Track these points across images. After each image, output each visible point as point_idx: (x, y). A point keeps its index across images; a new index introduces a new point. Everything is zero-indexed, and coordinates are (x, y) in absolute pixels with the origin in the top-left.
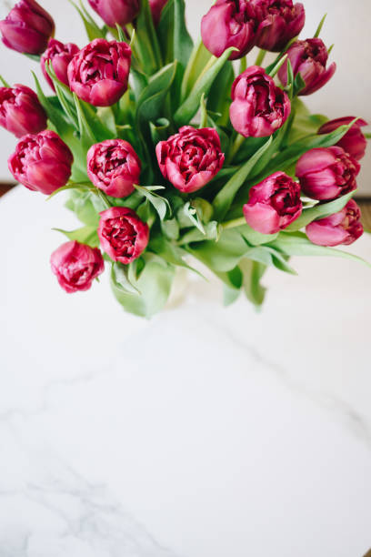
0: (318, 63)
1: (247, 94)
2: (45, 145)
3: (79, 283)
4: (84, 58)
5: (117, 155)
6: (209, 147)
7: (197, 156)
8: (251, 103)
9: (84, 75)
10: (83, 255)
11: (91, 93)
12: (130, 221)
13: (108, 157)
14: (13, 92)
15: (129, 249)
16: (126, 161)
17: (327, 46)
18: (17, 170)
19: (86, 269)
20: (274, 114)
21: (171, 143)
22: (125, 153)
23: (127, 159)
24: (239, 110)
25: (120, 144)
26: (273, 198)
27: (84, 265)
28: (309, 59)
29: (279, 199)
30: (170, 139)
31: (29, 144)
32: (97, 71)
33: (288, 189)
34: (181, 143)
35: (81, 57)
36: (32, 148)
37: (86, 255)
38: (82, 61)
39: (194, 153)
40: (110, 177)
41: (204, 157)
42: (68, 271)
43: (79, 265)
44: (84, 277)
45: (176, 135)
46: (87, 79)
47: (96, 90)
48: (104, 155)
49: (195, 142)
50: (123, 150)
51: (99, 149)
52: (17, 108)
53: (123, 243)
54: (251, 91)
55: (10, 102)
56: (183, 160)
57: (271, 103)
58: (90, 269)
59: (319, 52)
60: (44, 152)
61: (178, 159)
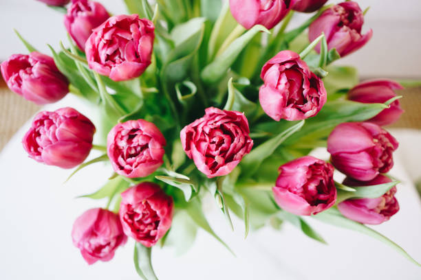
0: (354, 31)
1: (279, 84)
2: (62, 126)
3: (102, 255)
4: (103, 37)
5: (138, 140)
6: (237, 133)
7: (224, 145)
8: (283, 95)
9: (103, 54)
10: (105, 231)
11: (111, 75)
12: (153, 207)
13: (130, 141)
14: (30, 61)
15: (152, 233)
16: (148, 147)
17: (363, 8)
18: (32, 149)
19: (109, 244)
20: (309, 104)
21: (196, 128)
22: (148, 138)
23: (150, 146)
24: (270, 101)
25: (141, 128)
26: (305, 187)
27: (105, 240)
28: (345, 27)
29: (312, 187)
30: (195, 124)
31: (46, 122)
32: (118, 49)
33: (321, 175)
34: (207, 130)
35: (100, 34)
36: (48, 128)
37: (108, 231)
38: (101, 40)
39: (221, 141)
40: (131, 164)
41: (232, 145)
42: (90, 245)
43: (100, 240)
44: (106, 250)
45: (202, 119)
46: (106, 60)
47: (116, 73)
48: (125, 139)
49: (222, 128)
50: (145, 136)
51: (120, 132)
52: (33, 81)
53: (146, 225)
54: (284, 80)
55: (26, 73)
56: (209, 149)
57: (305, 92)
58: (113, 244)
59: (354, 17)
60: (61, 133)
61: (204, 145)
